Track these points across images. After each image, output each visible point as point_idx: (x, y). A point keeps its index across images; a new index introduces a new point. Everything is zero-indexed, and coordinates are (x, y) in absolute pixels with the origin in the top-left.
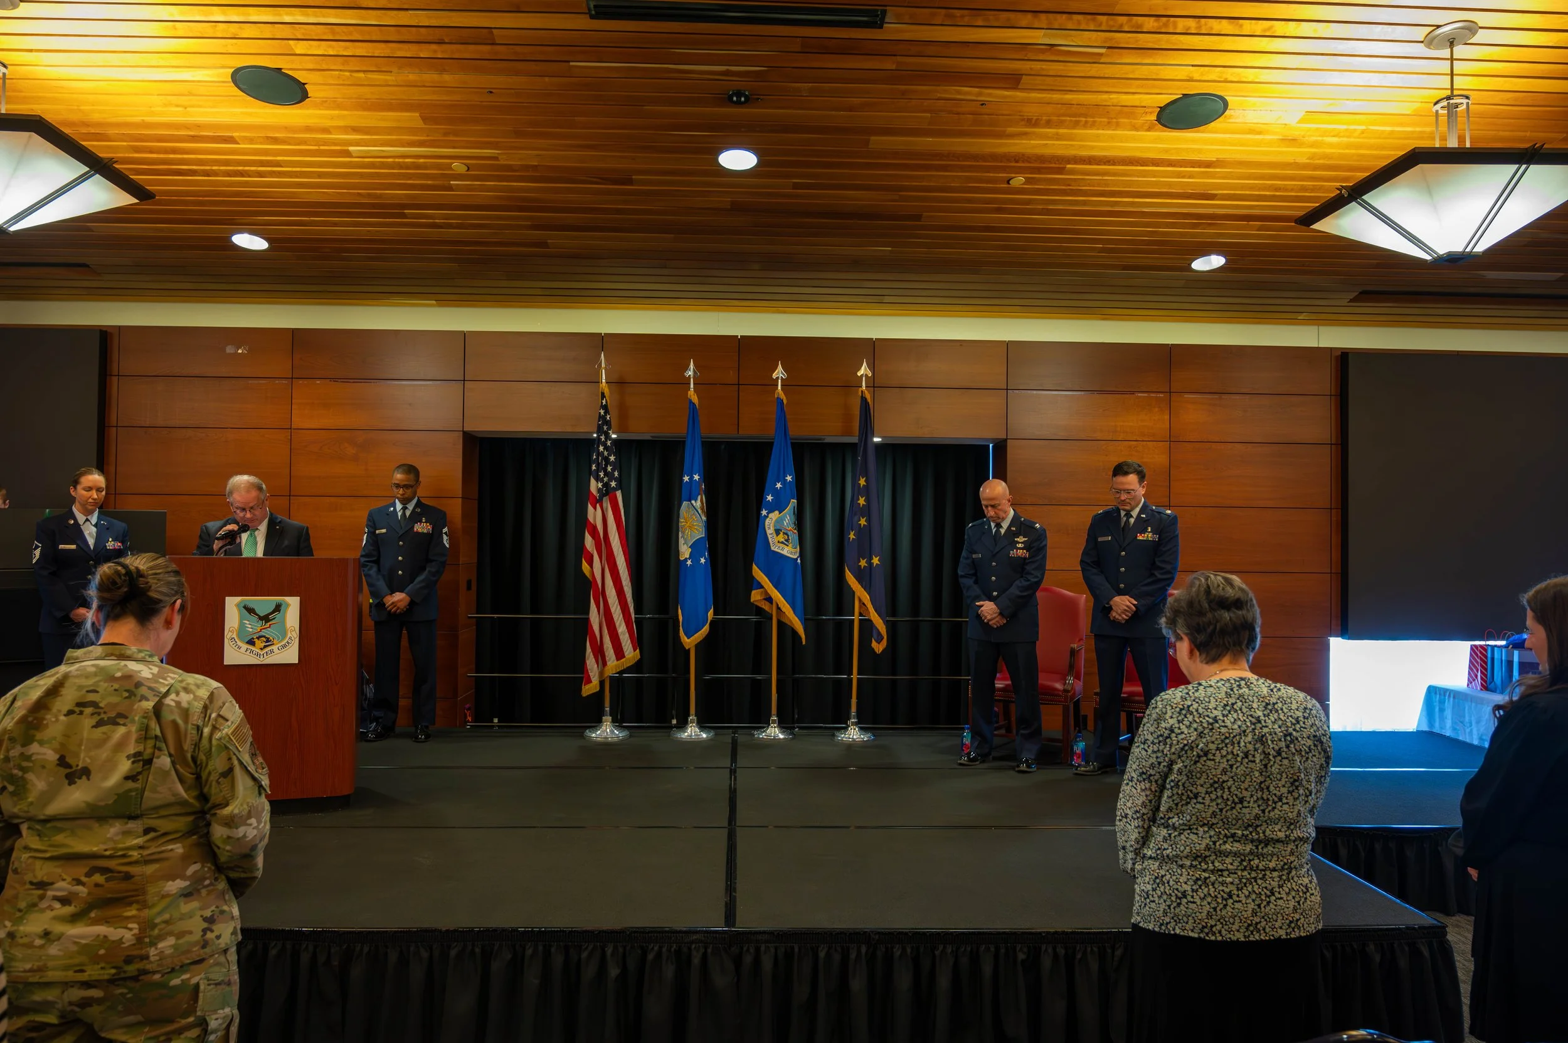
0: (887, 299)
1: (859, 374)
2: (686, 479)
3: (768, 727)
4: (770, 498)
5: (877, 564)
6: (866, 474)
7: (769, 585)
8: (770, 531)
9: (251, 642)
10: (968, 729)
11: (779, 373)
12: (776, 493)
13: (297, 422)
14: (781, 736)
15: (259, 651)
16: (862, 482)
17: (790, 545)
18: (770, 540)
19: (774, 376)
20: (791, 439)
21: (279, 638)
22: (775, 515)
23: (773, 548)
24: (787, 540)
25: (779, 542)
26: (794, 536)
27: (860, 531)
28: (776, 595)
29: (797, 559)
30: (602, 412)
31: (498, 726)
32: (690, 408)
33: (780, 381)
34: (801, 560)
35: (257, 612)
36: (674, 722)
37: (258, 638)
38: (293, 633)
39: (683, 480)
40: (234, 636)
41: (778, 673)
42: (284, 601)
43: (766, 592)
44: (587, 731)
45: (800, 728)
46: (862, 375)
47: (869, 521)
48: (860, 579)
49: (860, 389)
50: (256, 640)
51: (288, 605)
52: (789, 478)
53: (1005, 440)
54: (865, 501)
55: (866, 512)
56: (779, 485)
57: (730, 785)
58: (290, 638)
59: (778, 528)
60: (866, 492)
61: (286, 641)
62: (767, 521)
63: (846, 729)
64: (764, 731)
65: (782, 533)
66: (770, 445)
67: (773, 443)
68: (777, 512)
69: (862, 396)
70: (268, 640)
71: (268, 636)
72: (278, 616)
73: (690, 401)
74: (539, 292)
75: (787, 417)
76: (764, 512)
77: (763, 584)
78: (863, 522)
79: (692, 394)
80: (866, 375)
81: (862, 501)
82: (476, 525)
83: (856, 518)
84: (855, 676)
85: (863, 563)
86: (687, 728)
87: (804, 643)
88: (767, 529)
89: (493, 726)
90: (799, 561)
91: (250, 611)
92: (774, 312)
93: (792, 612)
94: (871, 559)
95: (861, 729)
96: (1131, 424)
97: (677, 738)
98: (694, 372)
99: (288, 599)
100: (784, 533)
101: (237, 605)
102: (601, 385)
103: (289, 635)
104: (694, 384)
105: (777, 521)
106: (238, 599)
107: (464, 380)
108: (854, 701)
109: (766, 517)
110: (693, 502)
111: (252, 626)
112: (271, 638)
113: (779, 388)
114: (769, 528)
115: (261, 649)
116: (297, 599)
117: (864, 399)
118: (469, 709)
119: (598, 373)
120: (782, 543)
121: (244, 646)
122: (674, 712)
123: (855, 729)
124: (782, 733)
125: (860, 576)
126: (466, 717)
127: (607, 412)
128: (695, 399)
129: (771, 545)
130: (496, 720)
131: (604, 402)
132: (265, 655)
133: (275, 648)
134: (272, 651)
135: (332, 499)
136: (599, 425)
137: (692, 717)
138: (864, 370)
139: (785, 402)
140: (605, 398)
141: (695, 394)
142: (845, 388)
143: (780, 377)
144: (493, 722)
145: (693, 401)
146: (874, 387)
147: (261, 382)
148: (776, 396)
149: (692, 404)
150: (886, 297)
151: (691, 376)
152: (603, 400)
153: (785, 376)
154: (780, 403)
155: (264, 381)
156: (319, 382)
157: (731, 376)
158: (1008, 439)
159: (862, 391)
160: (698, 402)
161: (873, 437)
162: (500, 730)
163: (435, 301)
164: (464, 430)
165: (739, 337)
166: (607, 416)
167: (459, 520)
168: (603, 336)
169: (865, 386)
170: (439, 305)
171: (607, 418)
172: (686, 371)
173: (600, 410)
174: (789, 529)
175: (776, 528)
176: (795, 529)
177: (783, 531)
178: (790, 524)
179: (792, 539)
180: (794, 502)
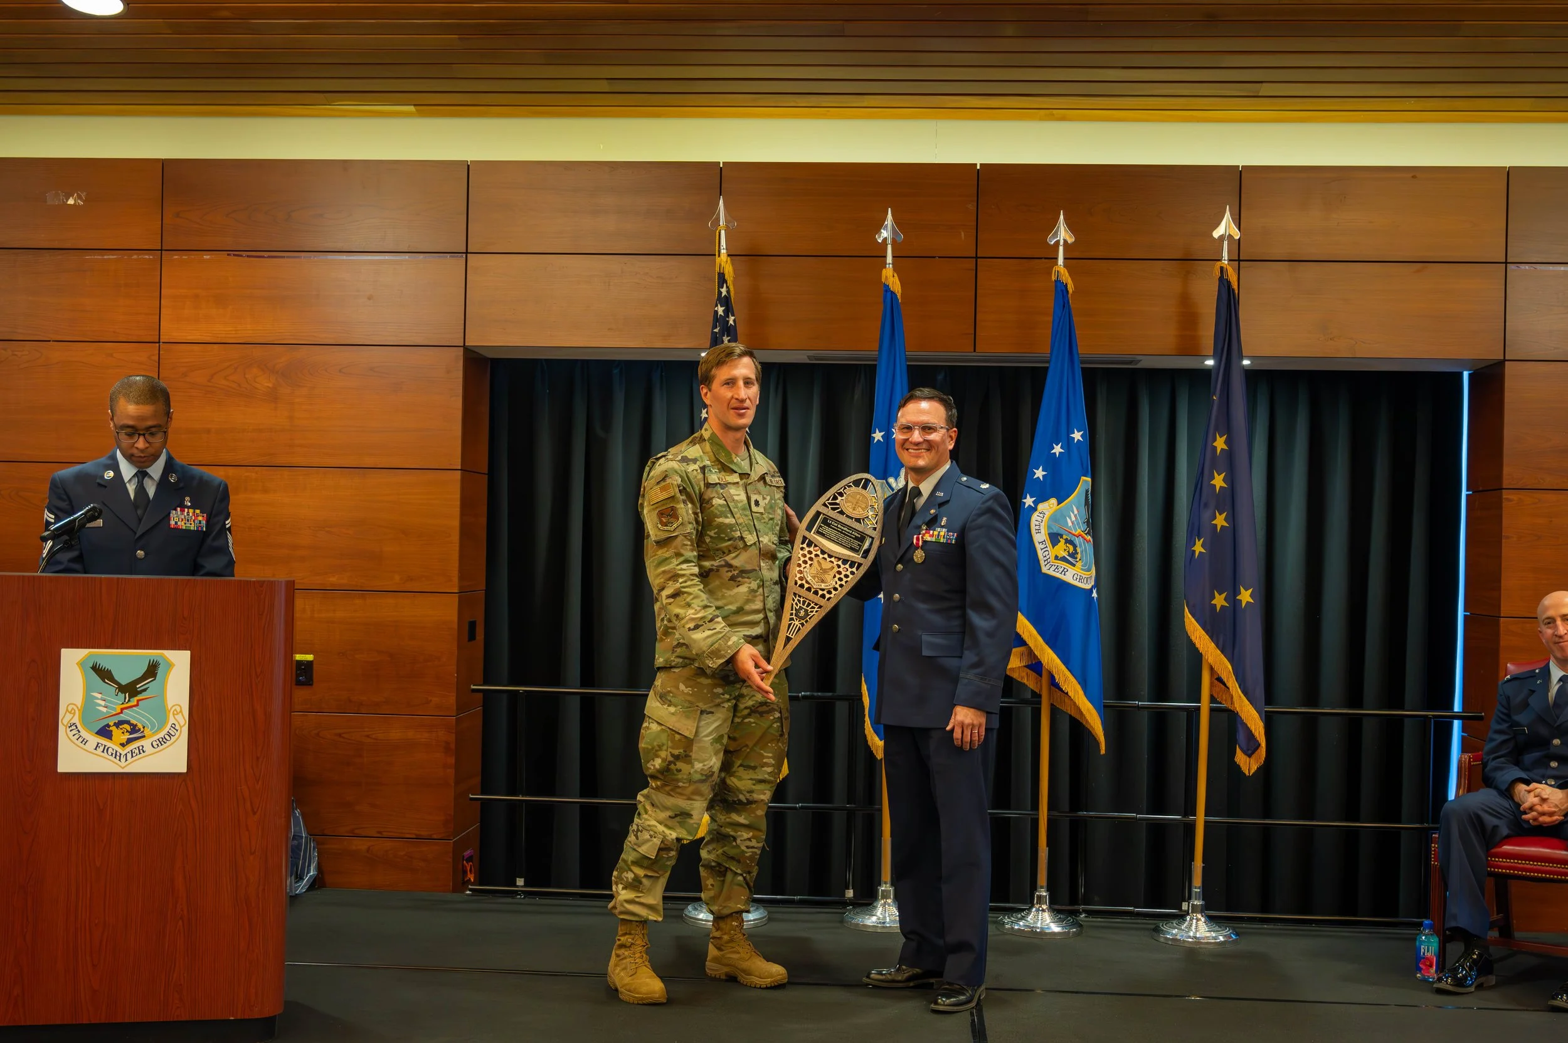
0: (1265, 89)
1: (1216, 234)
2: (878, 436)
3: (1030, 909)
4: (1040, 473)
5: (1248, 602)
6: (1227, 429)
7: (1036, 640)
8: (1040, 537)
9: (105, 732)
10: (1431, 927)
11: (1063, 234)
12: (1053, 464)
13: (170, 331)
14: (1055, 928)
15: (119, 750)
16: (1220, 443)
17: (1079, 564)
18: (1040, 554)
19: (1052, 240)
20: (1082, 362)
21: (153, 726)
22: (1049, 507)
23: (1044, 570)
24: (1073, 555)
25: (1056, 558)
26: (1085, 548)
27: (1215, 539)
28: (1049, 658)
29: (1091, 591)
30: (720, 310)
31: (523, 892)
32: (885, 301)
33: (1061, 249)
34: (1098, 593)
35: (117, 677)
36: (850, 893)
37: (117, 725)
38: (179, 717)
39: (869, 438)
40: (76, 720)
41: (1051, 808)
42: (162, 656)
43: (1031, 652)
44: (690, 908)
45: (1090, 913)
46: (1222, 238)
47: (1232, 518)
48: (1212, 632)
49: (1218, 263)
50: (113, 729)
51: (170, 665)
52: (1077, 436)
53: (1500, 364)
54: (1224, 480)
55: (1229, 500)
56: (1057, 449)
57: (973, 1021)
58: (173, 726)
59: (1055, 530)
60: (1229, 462)
61: (165, 732)
62: (1035, 517)
63: (1181, 917)
64: (1023, 918)
65: (1062, 541)
66: (1037, 376)
67: (1046, 369)
68: (1053, 501)
69: (1221, 279)
70: (134, 729)
71: (134, 722)
72: (153, 686)
73: (887, 288)
74: (604, 86)
75: (1075, 319)
76: (1029, 501)
77: (1025, 637)
78: (1220, 521)
79: (890, 277)
80: (1230, 236)
81: (1219, 481)
82: (483, 520)
83: (1206, 515)
84: (1200, 818)
85: (1219, 601)
86: (875, 907)
87: (1103, 752)
88: (1033, 532)
89: (516, 893)
90: (1095, 595)
91: (104, 674)
92: (1041, 119)
93: (1081, 692)
94: (1236, 592)
95: (1211, 919)
97: (858, 924)
98: (894, 231)
99: (170, 655)
100: (1067, 541)
101: (82, 664)
102: (718, 260)
103: (172, 720)
104: (893, 257)
105: (1054, 518)
106: (81, 653)
107: (467, 253)
108: (1198, 865)
109: (1033, 509)
110: (891, 480)
111: (108, 702)
112: (140, 726)
113: (1061, 261)
114: (1038, 532)
115: (123, 745)
116: (187, 654)
117: (1225, 284)
118: (470, 859)
119: (713, 238)
120: (1064, 559)
121: (94, 740)
122: (850, 876)
123: (1198, 920)
124: (1059, 921)
125: (1213, 624)
126: (465, 872)
127: (728, 311)
128: (895, 284)
129: (1042, 563)
130: (520, 882)
131: (724, 291)
132: (129, 756)
133: (146, 743)
134: (141, 750)
136: (714, 334)
137: (886, 887)
138: (1226, 227)
139: (1070, 286)
140: (725, 285)
141: (896, 275)
142: (1188, 261)
143: (1062, 242)
144: (515, 885)
145: (892, 289)
146: (1239, 260)
147: (108, 257)
148: (1053, 278)
149: (889, 294)
150: (1264, 84)
151: (889, 241)
152: (722, 288)
153: (1071, 240)
154: (1062, 291)
155: (113, 255)
156: (208, 257)
157: (963, 241)
158: (1505, 360)
159: (1222, 268)
160: (900, 290)
161: (1241, 358)
162: (527, 900)
163: (415, 105)
164: (466, 344)
165: (978, 167)
166: (728, 317)
167: (457, 511)
168: (721, 168)
169: (1226, 258)
170: (421, 114)
171: (728, 321)
172: (878, 231)
173: (717, 306)
174: (1076, 533)
175: (1052, 531)
176: (1088, 533)
177: (1065, 537)
178: (1078, 524)
179: (1082, 552)
180: (1086, 481)
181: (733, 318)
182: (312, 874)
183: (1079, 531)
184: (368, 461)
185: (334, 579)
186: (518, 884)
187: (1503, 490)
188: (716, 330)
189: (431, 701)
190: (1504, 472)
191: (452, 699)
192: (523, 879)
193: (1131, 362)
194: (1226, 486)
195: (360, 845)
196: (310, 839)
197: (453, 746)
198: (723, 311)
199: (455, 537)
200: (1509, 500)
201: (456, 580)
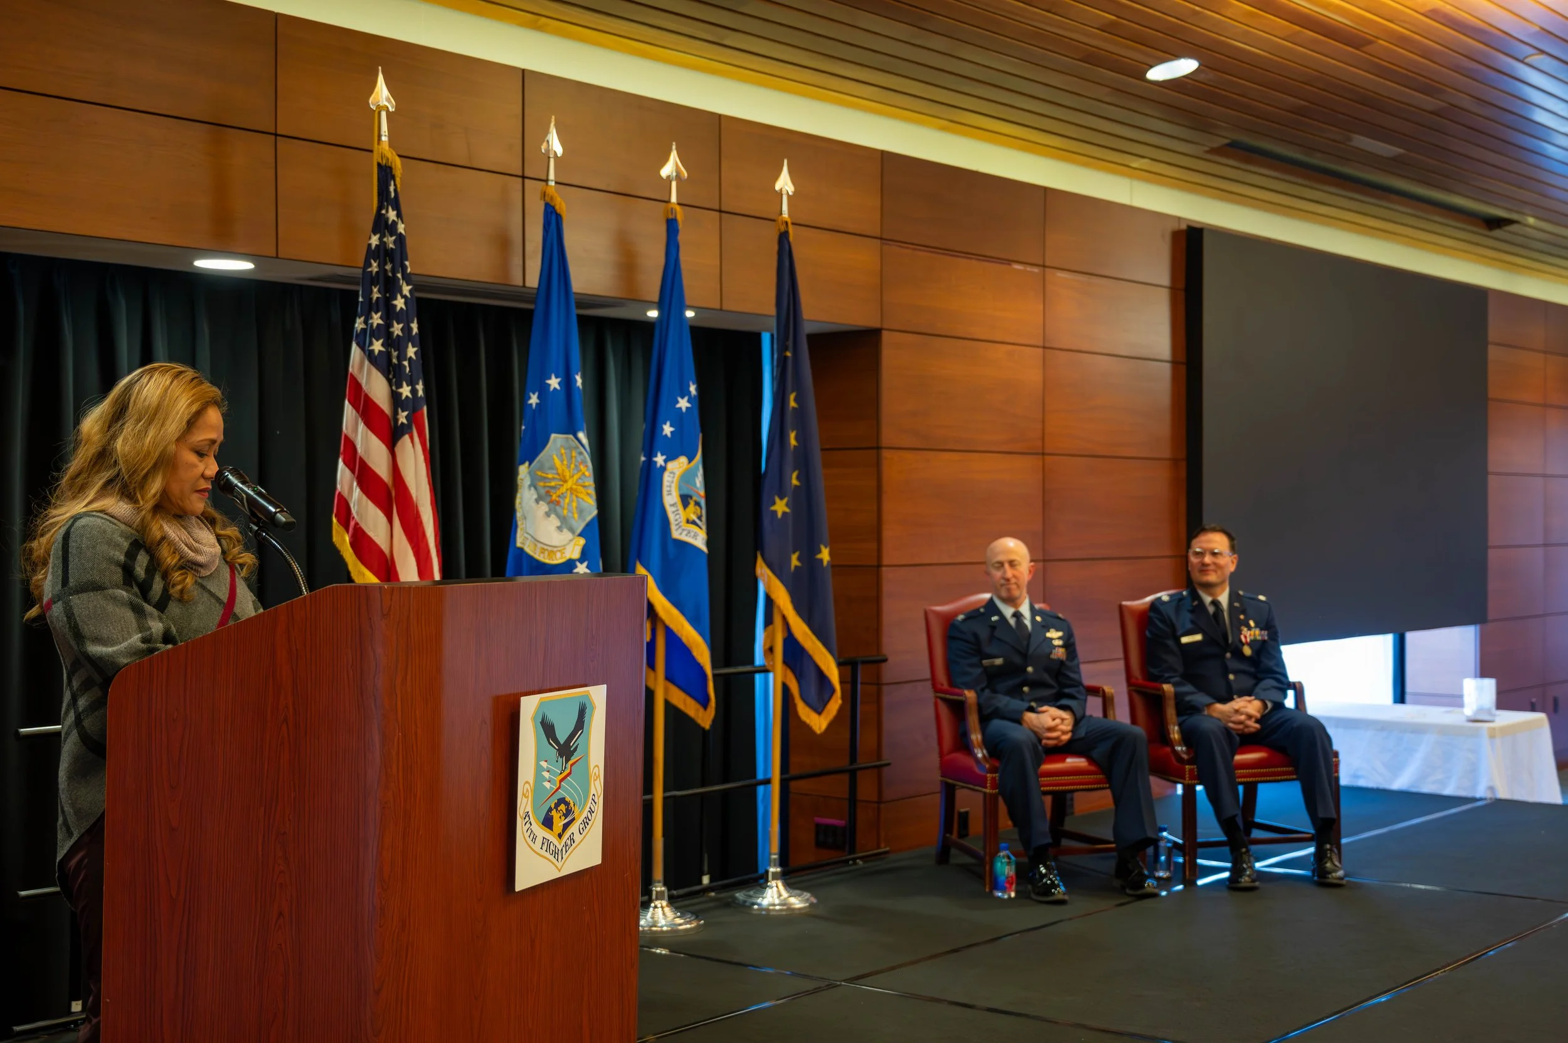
4: (668, 429)
5: (828, 561)
6: (796, 388)
8: (670, 499)
11: (676, 167)
12: (678, 421)
16: (793, 401)
17: (704, 527)
18: (671, 517)
22: (680, 465)
23: (676, 534)
24: (700, 518)
25: (688, 521)
27: (795, 500)
33: (674, 184)
35: (557, 733)
37: (557, 807)
47: (805, 477)
48: (791, 592)
52: (693, 389)
53: (879, 331)
54: (797, 438)
55: (801, 459)
56: (679, 404)
59: (686, 492)
60: (799, 419)
62: (667, 477)
65: (692, 503)
68: (683, 460)
69: (785, 233)
76: (660, 460)
78: (795, 480)
80: (787, 193)
81: (791, 440)
83: (786, 474)
85: (794, 560)
88: (665, 493)
89: (75, 1022)
90: (708, 557)
91: (549, 732)
94: (814, 552)
100: (695, 503)
101: (534, 719)
105: (682, 479)
106: (534, 701)
108: (774, 829)
109: (663, 469)
113: (673, 194)
114: (669, 494)
117: (786, 239)
120: (692, 523)
121: (540, 834)
123: (776, 887)
124: (679, 915)
127: (398, 215)
129: (673, 527)
143: (676, 177)
144: (69, 1013)
154: (675, 231)
158: (882, 329)
169: (785, 213)
175: (682, 493)
177: (694, 498)
187: (884, 449)
190: (883, 433)
192: (80, 1002)
200: (887, 458)
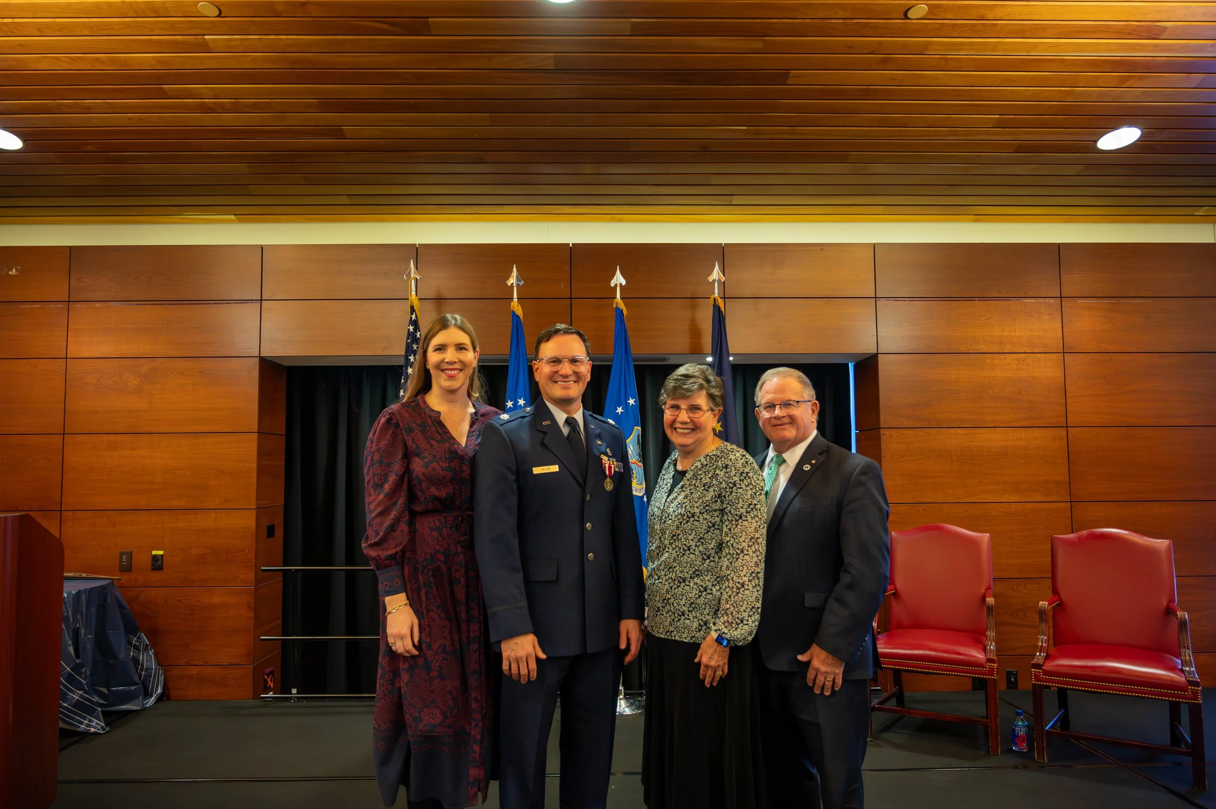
0: (736, 200)
1: (710, 279)
2: (510, 404)
11: (619, 279)
13: (73, 351)
14: (629, 711)
19: (612, 285)
20: (635, 360)
29: (643, 497)
30: (411, 328)
31: (298, 698)
32: (513, 322)
33: (618, 289)
34: (647, 498)
39: (505, 406)
46: (714, 281)
49: (713, 296)
52: (631, 402)
53: (875, 356)
56: (620, 410)
66: (609, 367)
69: (714, 305)
73: (514, 312)
75: (628, 332)
79: (516, 306)
80: (719, 280)
82: (282, 463)
89: (290, 699)
90: (645, 499)
92: (608, 221)
96: (1018, 334)
98: (518, 280)
102: (410, 298)
107: (261, 300)
113: (618, 296)
117: (716, 308)
118: (270, 674)
126: (266, 682)
128: (519, 311)
130: (294, 691)
131: (414, 317)
135: (112, 437)
136: (407, 343)
138: (716, 274)
139: (625, 312)
140: (414, 313)
141: (519, 305)
142: (693, 299)
143: (618, 285)
144: (291, 693)
145: (517, 314)
146: (725, 298)
147: (34, 306)
148: (615, 306)
149: (515, 317)
150: (735, 196)
151: (515, 285)
152: (413, 315)
153: (624, 282)
154: (620, 313)
155: (38, 305)
156: (98, 305)
157: (562, 289)
158: (878, 353)
159: (715, 299)
160: (522, 315)
161: (729, 355)
162: (298, 704)
163: (235, 215)
164: (261, 355)
165: (571, 246)
166: (417, 333)
167: (256, 457)
168: (417, 248)
169: (717, 293)
170: (240, 221)
171: (416, 335)
172: (508, 277)
173: (409, 326)
174: (632, 462)
176: (640, 461)
178: (634, 455)
179: (636, 473)
180: (638, 429)
181: (419, 333)
182: (159, 692)
183: (634, 460)
184: (198, 428)
185: (176, 503)
186: (293, 692)
187: (881, 429)
188: (409, 341)
189: (239, 577)
190: (881, 419)
191: (251, 576)
192: (296, 689)
193: (664, 360)
194: (722, 430)
195: (194, 670)
196: (159, 669)
197: (253, 606)
198: (413, 329)
199: (254, 474)
200: (884, 434)
201: (254, 501)
